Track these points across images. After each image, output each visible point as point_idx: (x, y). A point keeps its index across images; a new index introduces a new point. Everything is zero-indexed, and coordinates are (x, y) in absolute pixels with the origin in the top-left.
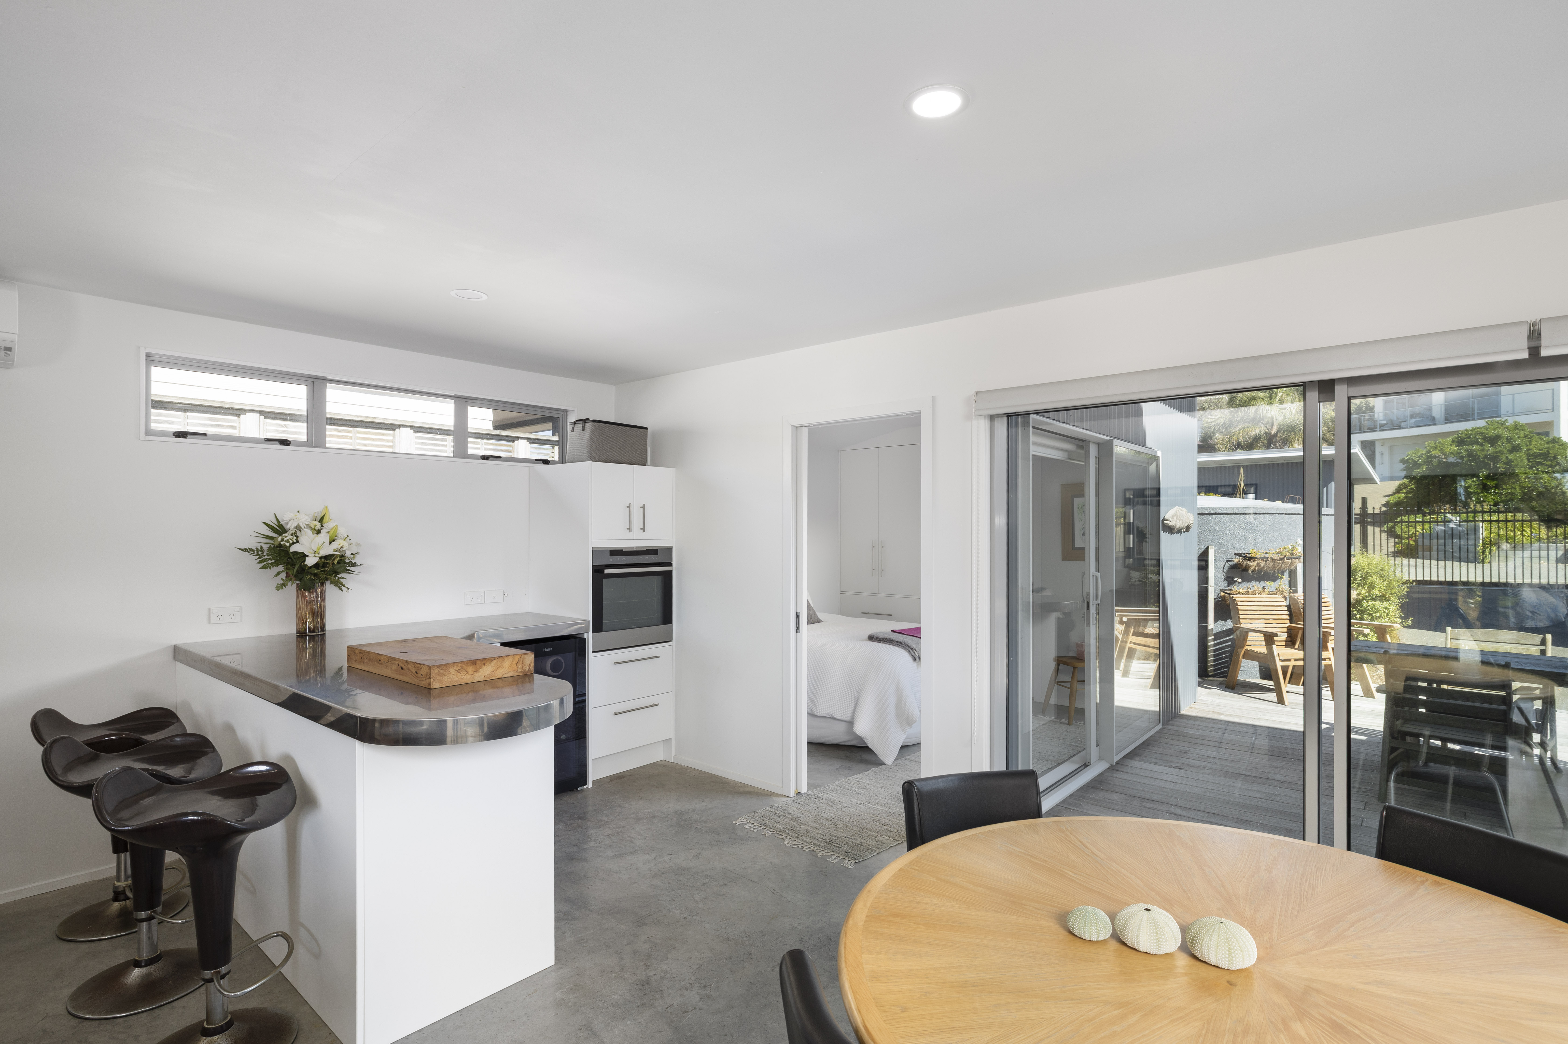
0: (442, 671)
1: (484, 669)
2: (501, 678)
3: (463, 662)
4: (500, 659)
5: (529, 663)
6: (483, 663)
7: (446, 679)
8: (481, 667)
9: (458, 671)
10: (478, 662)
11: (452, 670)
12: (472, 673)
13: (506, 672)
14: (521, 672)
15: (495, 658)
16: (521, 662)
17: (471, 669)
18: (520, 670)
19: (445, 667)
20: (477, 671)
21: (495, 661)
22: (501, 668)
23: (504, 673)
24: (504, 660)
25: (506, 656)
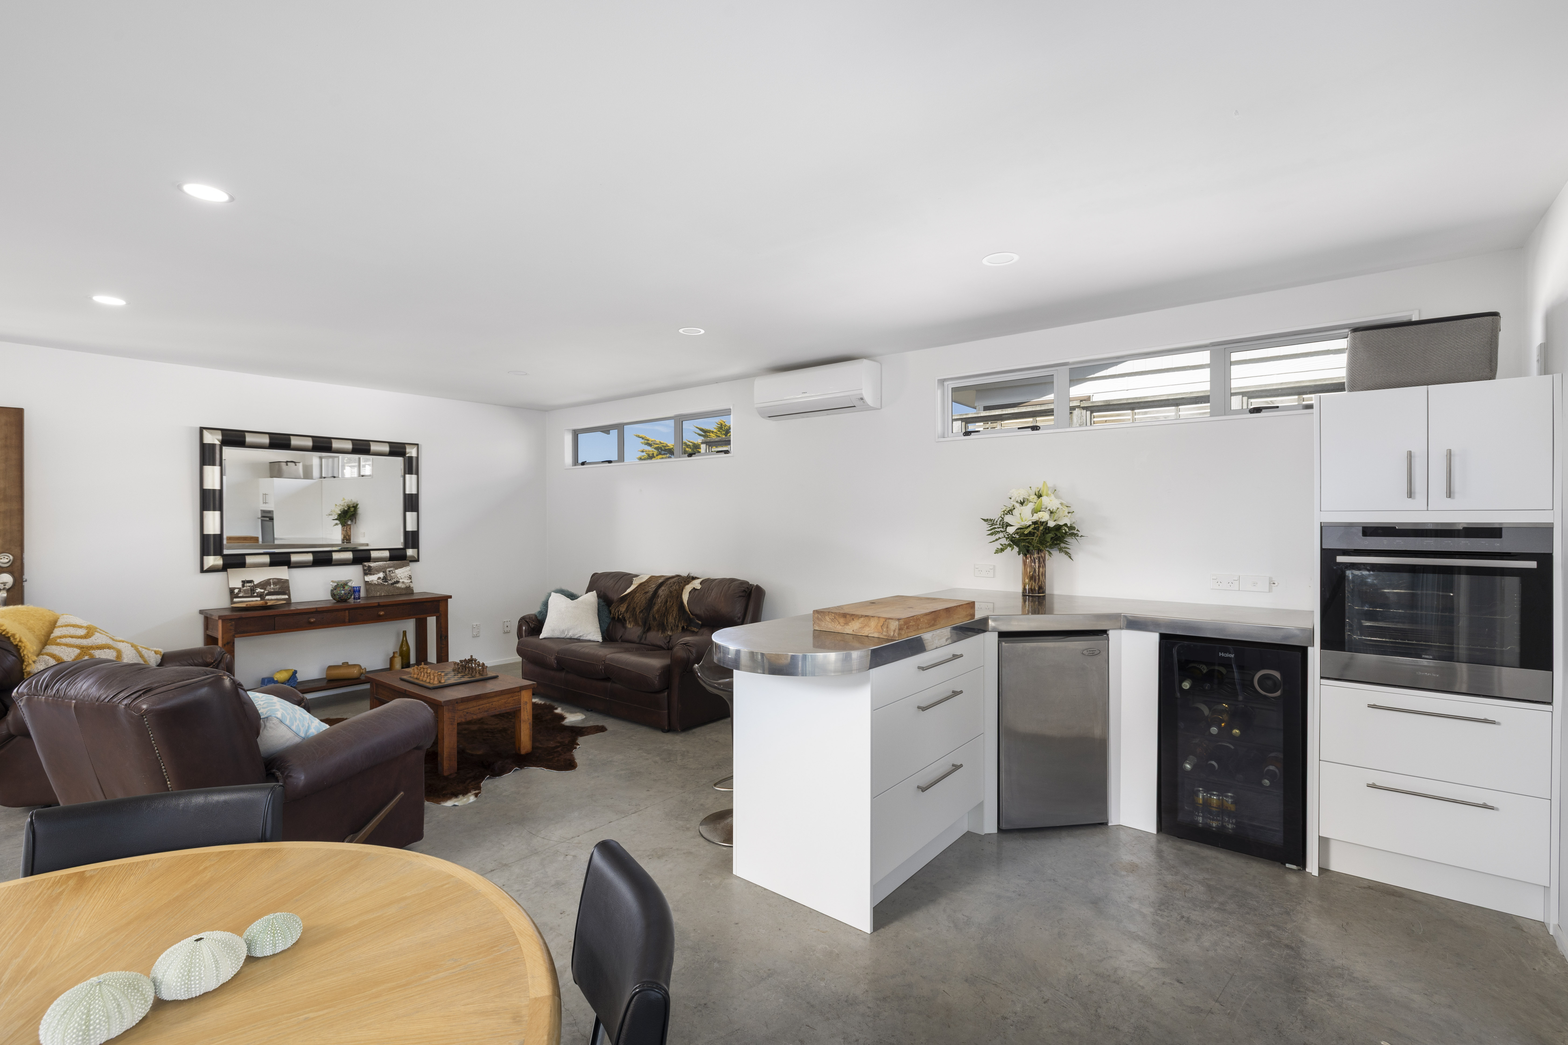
0: (820, 617)
1: (853, 623)
2: (867, 636)
3: (836, 613)
4: (866, 618)
5: (894, 629)
6: (852, 618)
7: (823, 624)
8: (850, 621)
9: (832, 620)
10: (848, 616)
11: (827, 618)
12: (843, 625)
13: (872, 632)
14: (886, 635)
15: (862, 616)
16: (886, 626)
17: (842, 620)
18: (885, 633)
19: (822, 614)
20: (846, 624)
21: (862, 619)
22: (867, 627)
23: (870, 632)
24: (870, 620)
25: (872, 617)
